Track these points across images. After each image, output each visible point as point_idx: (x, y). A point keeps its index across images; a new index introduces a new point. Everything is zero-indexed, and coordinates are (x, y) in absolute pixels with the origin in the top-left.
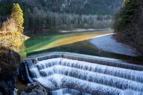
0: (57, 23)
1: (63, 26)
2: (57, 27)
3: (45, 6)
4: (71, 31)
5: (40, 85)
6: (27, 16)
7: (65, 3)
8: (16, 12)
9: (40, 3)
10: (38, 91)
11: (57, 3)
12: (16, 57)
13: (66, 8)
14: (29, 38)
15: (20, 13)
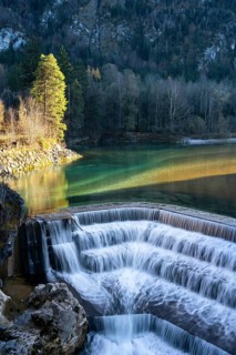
0: (172, 114)
1: (192, 125)
2: (172, 126)
3: (147, 59)
4: (221, 141)
5: (69, 293)
6: (80, 92)
7: (217, 44)
8: (48, 78)
9: (134, 48)
10: (60, 307)
11: (188, 46)
12: (11, 203)
13: (219, 61)
14: (80, 156)
15: (58, 81)
